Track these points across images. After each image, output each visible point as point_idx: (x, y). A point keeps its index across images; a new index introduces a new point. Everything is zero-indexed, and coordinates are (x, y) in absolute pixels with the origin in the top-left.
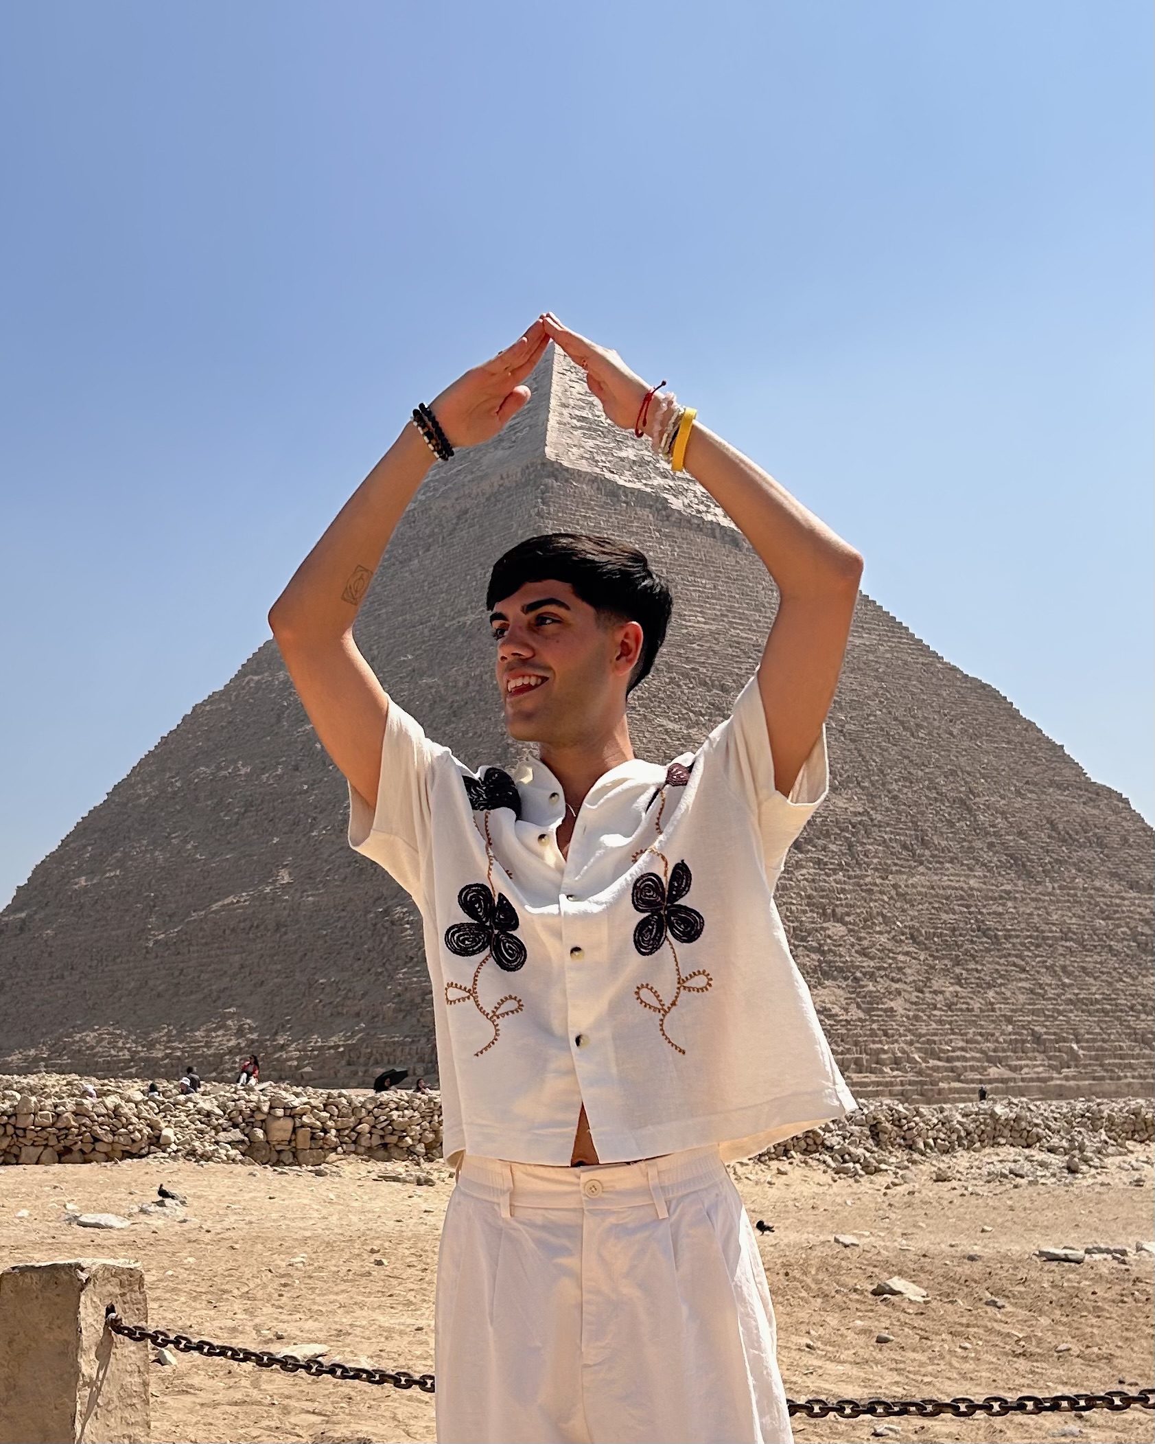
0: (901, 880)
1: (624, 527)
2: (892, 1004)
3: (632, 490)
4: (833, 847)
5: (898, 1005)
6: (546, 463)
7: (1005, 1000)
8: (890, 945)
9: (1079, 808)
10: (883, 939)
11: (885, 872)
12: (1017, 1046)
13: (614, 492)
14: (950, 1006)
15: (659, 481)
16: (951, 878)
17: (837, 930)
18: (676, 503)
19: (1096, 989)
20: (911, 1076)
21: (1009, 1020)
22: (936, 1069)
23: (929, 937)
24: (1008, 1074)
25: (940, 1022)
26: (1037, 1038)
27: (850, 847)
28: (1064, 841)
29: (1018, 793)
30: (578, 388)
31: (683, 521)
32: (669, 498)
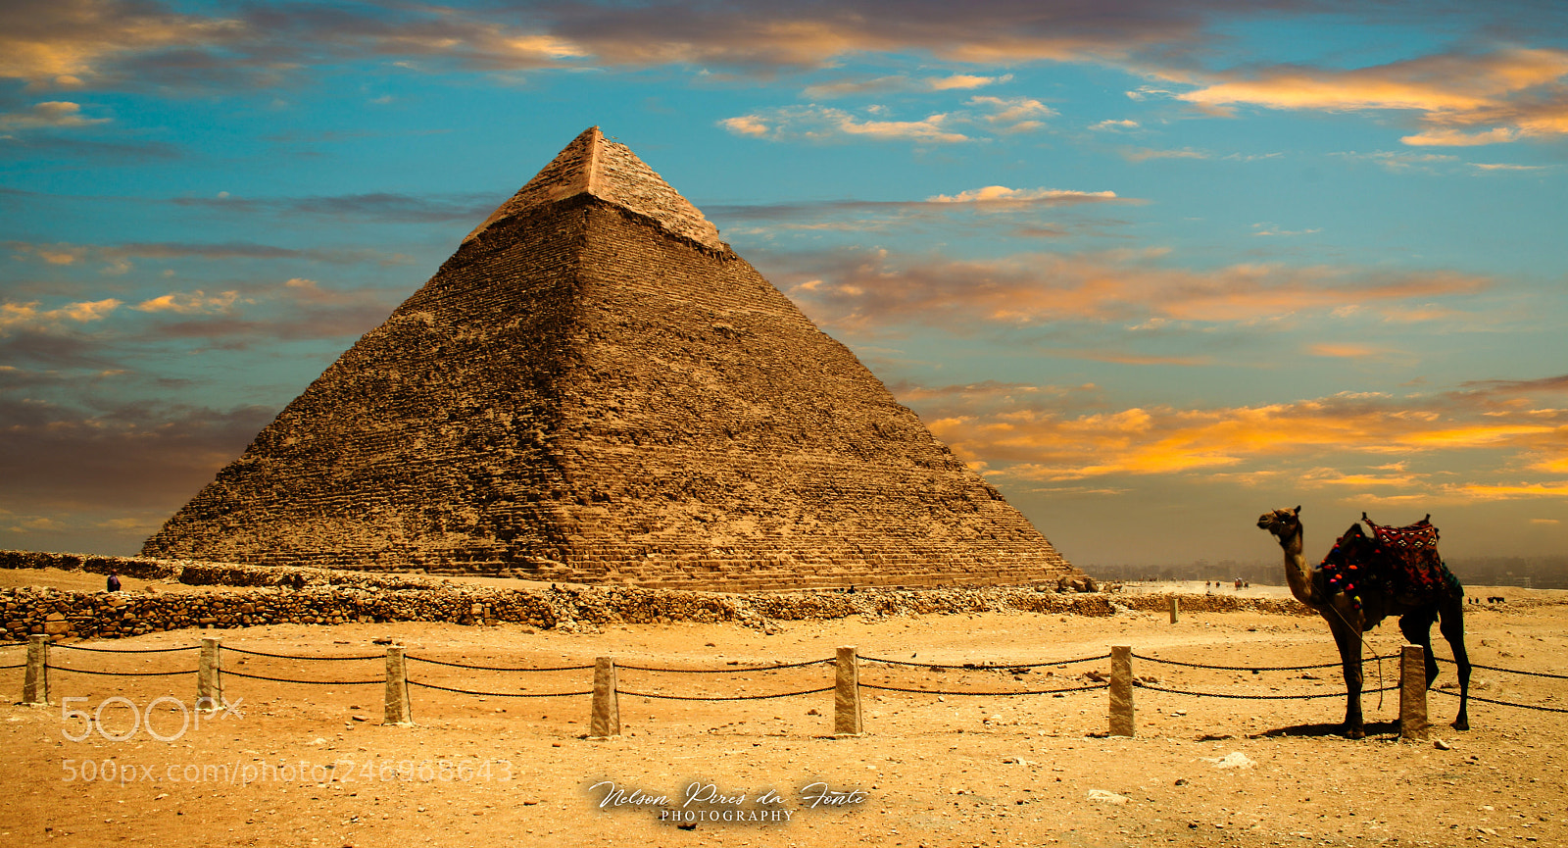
0: (789, 458)
1: (635, 237)
2: (781, 531)
4: (751, 438)
5: (784, 531)
6: (588, 196)
7: (844, 529)
8: (781, 496)
9: (891, 418)
10: (777, 492)
11: (780, 452)
12: (850, 555)
13: (627, 215)
14: (813, 532)
15: (656, 211)
16: (818, 457)
17: (751, 486)
18: (666, 225)
19: (895, 522)
20: (788, 572)
21: (846, 541)
22: (804, 568)
23: (803, 491)
25: (807, 541)
26: (861, 551)
27: (761, 437)
28: (882, 437)
29: (858, 408)
30: (610, 151)
31: (670, 236)
32: (662, 221)
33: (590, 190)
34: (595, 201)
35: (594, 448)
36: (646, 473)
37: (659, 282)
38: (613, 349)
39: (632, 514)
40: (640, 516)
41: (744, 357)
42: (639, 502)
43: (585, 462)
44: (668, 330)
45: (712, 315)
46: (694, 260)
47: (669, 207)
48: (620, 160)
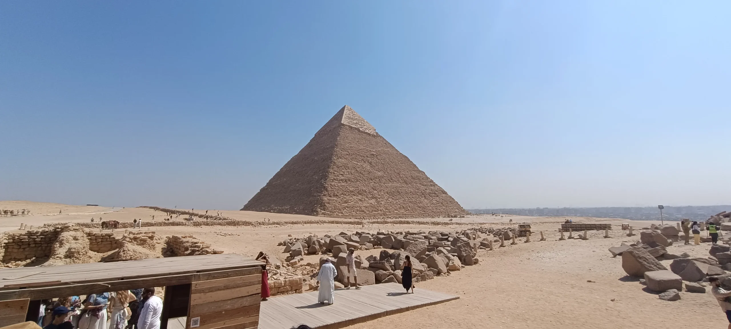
0: (387, 185)
1: (352, 133)
2: (382, 202)
3: (355, 127)
4: (377, 180)
5: (383, 203)
6: (341, 124)
7: (399, 202)
8: (383, 194)
9: (417, 174)
10: (382, 193)
11: (384, 183)
12: (400, 208)
13: (351, 128)
14: (390, 203)
15: (359, 126)
16: (395, 184)
17: (375, 192)
18: (361, 129)
19: (414, 200)
20: (383, 212)
21: (399, 204)
22: (387, 211)
23: (389, 193)
24: (397, 212)
25: (389, 205)
26: (403, 207)
27: (380, 180)
28: (413, 179)
29: (407, 172)
30: (348, 112)
31: (362, 132)
32: (360, 128)
33: (342, 122)
34: (343, 125)
35: (335, 184)
36: (348, 189)
37: (358, 143)
38: (343, 160)
39: (343, 199)
40: (345, 199)
41: (378, 160)
42: (345, 196)
43: (333, 187)
44: (358, 155)
45: (370, 151)
46: (368, 137)
47: (362, 125)
48: (351, 114)
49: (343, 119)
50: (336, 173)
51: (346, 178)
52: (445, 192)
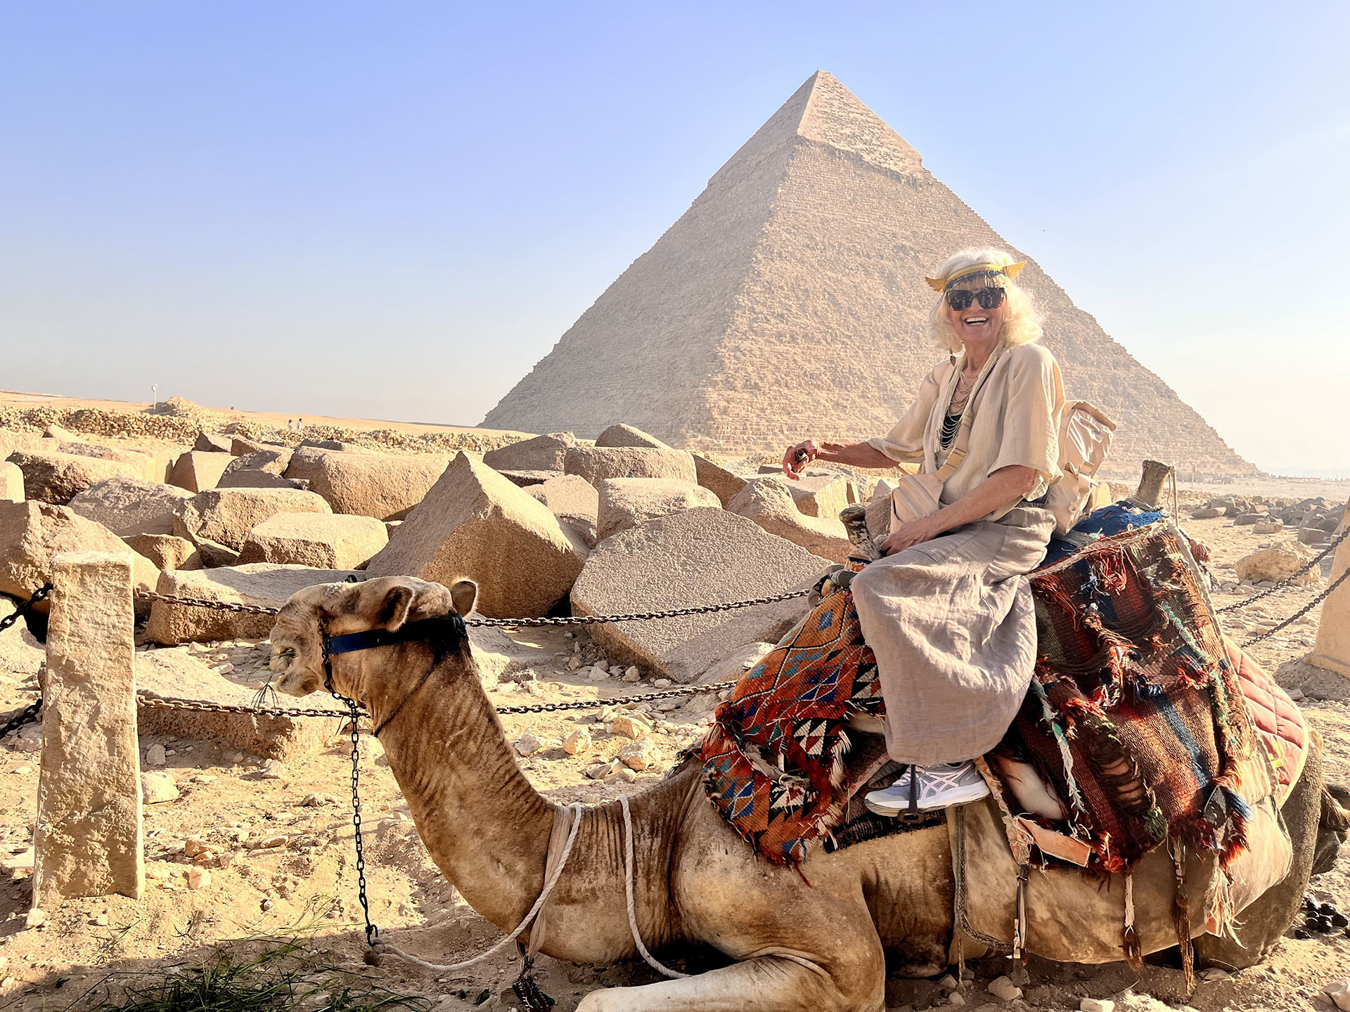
1: (835, 170)
3: (844, 151)
6: (797, 137)
13: (832, 152)
15: (860, 146)
18: (867, 158)
30: (826, 96)
31: (870, 167)
32: (865, 155)
33: (800, 132)
34: (802, 141)
35: (754, 347)
36: (799, 367)
37: (850, 208)
38: (789, 266)
44: (848, 249)
46: (889, 186)
47: (874, 142)
48: (835, 103)
49: (804, 122)
50: (758, 308)
51: (793, 328)
52: (1168, 390)
